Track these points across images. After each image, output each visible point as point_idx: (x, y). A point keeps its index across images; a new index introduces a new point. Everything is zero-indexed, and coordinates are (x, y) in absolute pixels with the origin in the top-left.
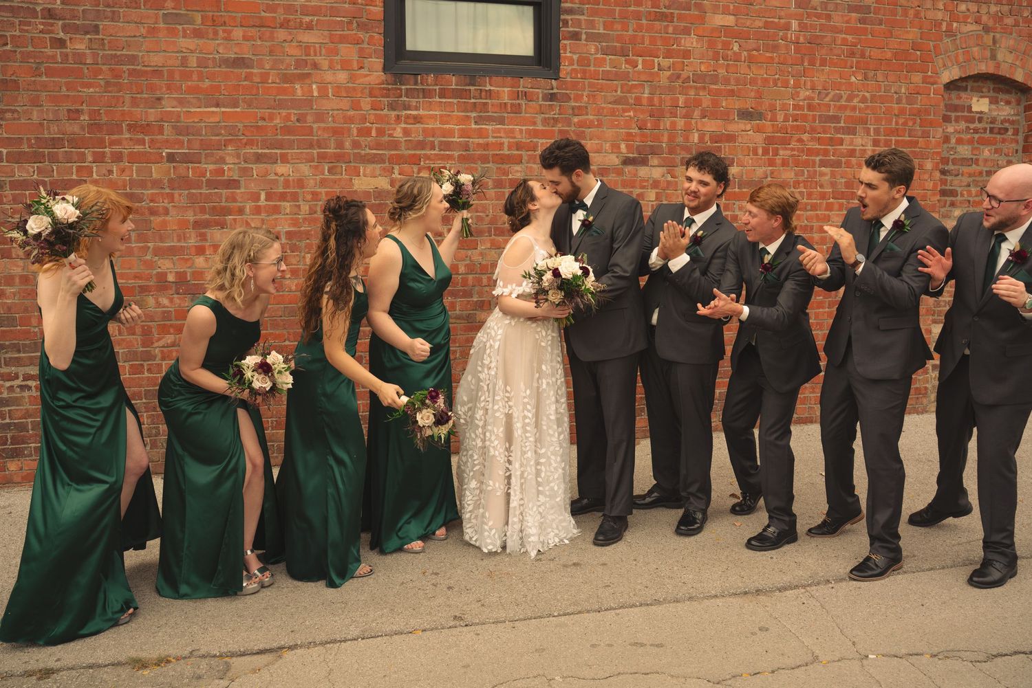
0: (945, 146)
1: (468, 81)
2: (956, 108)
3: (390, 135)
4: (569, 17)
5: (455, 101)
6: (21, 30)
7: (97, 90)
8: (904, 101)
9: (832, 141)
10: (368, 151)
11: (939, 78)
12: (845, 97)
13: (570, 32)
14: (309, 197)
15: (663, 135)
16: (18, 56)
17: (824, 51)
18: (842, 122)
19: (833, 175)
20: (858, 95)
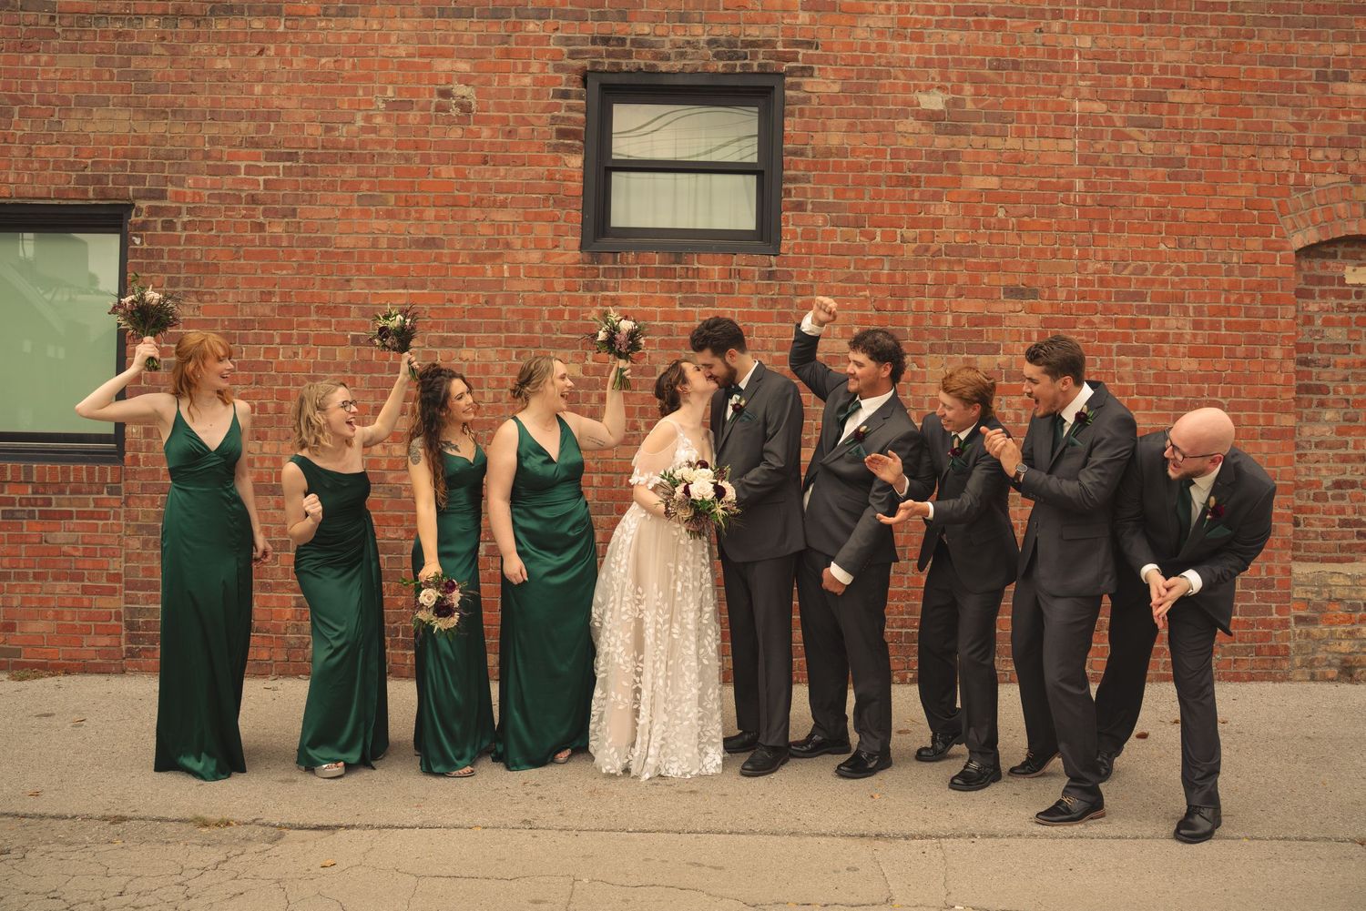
0: (1307, 328)
1: (673, 258)
2: (1320, 280)
3: (584, 318)
4: (792, 186)
5: (658, 281)
6: (226, 216)
7: (290, 272)
8: (1237, 272)
9: (1133, 323)
10: (560, 335)
11: (1287, 242)
12: (1151, 269)
13: (793, 202)
14: (494, 384)
15: (907, 317)
16: (221, 240)
17: (1120, 215)
18: (1148, 299)
19: (1137, 365)
20: (1169, 267)
